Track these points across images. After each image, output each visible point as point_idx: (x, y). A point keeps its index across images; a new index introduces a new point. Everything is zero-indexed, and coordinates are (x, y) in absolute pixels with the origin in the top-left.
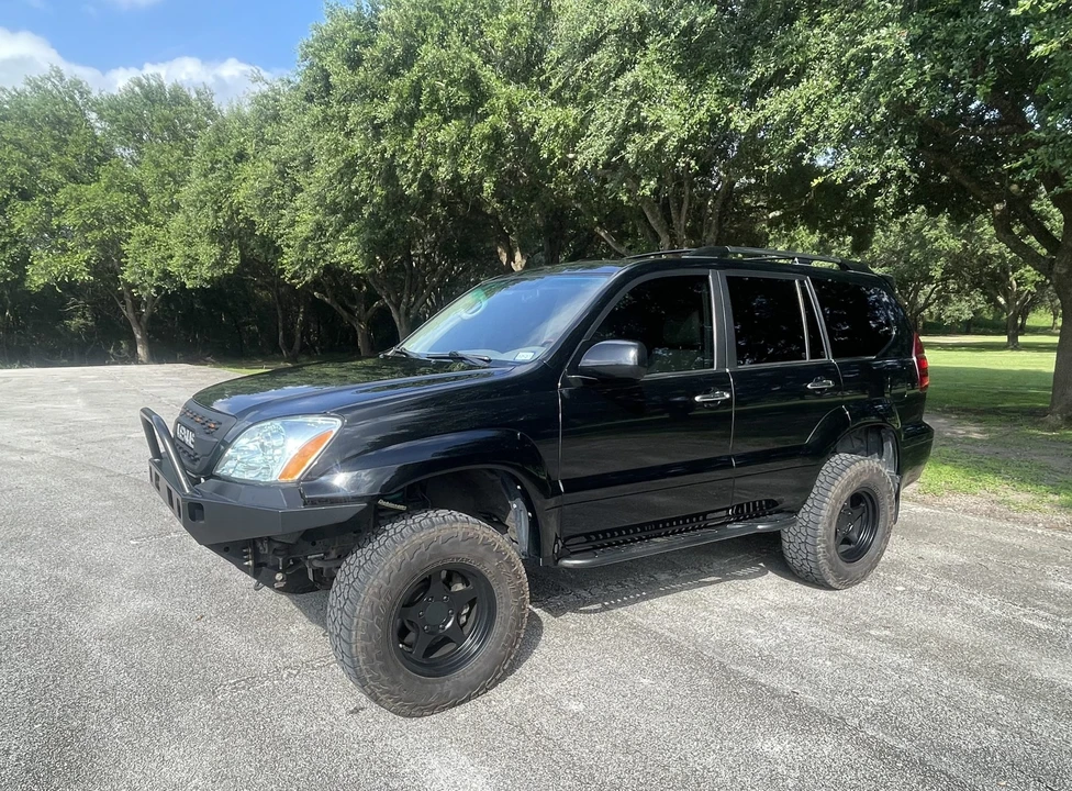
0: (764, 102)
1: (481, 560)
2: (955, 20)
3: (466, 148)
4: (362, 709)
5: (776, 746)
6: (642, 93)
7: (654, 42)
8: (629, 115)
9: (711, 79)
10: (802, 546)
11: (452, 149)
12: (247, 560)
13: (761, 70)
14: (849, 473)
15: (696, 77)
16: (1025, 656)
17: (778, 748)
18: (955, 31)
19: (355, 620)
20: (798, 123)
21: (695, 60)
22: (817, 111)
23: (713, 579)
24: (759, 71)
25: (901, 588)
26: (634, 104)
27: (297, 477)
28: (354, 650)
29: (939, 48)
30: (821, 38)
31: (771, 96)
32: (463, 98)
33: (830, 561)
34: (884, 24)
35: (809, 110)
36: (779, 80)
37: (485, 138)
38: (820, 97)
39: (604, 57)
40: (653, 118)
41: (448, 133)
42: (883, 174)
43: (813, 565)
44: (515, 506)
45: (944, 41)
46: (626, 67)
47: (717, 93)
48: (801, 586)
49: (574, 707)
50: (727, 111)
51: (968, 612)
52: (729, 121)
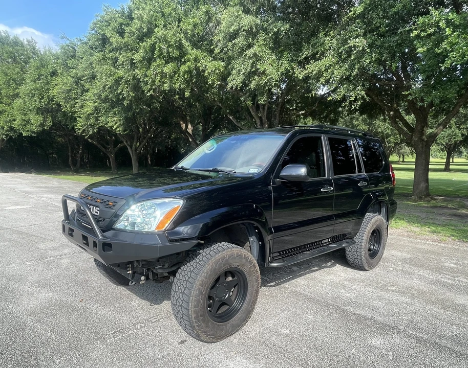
0: (309, 66)
1: (243, 265)
2: (384, 38)
3: (177, 76)
4: (185, 341)
5: (377, 341)
6: (257, 58)
7: (261, 37)
8: (252, 67)
9: (285, 54)
10: (355, 253)
11: (170, 76)
12: (129, 271)
13: (306, 53)
14: (373, 221)
15: (279, 52)
16: (449, 295)
17: (378, 343)
18: (384, 42)
19: (191, 298)
20: (322, 76)
21: (278, 45)
22: (329, 71)
23: (316, 268)
24: (306, 52)
25: (391, 269)
26: (254, 63)
27: (163, 229)
28: (190, 313)
29: (378, 48)
30: (330, 41)
31: (311, 64)
32: (176, 53)
33: (366, 259)
34: (356, 37)
35: (326, 70)
36: (314, 57)
37: (185, 72)
38: (331, 65)
39: (240, 41)
40: (263, 69)
41: (168, 69)
42: (356, 97)
43: (359, 261)
44: (252, 239)
45: (380, 46)
46: (250, 46)
47: (288, 60)
48: (352, 270)
49: (285, 332)
50: (293, 69)
51: (421, 278)
52: (294, 73)
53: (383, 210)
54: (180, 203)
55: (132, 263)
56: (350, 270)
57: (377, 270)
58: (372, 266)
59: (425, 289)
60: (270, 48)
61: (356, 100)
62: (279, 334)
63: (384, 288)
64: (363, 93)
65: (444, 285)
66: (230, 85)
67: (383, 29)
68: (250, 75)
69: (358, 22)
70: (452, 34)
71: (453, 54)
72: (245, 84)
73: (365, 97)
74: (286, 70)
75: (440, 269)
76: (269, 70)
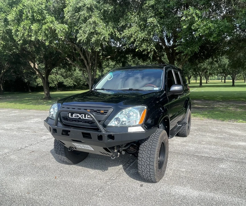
2: (164, 19)
3: (40, 32)
6: (95, 24)
7: (96, 12)
10: (183, 129)
11: (35, 31)
12: (115, 150)
13: (122, 23)
14: (189, 112)
15: (106, 22)
16: (226, 142)
18: (164, 22)
20: (132, 37)
22: (136, 34)
26: (93, 27)
27: (142, 123)
28: (154, 167)
29: (161, 25)
30: (134, 18)
31: (126, 30)
32: (39, 17)
33: (188, 131)
34: (151, 17)
37: (46, 29)
38: (136, 31)
39: (84, 13)
40: (99, 31)
41: (34, 27)
43: (185, 132)
45: (162, 23)
46: (90, 17)
47: (112, 27)
50: (115, 32)
52: (115, 35)
53: (188, 106)
54: (145, 108)
57: (190, 136)
58: (188, 134)
60: (101, 19)
61: (151, 51)
64: (154, 48)
66: (78, 40)
67: (163, 14)
69: (150, 10)
70: (198, 20)
71: (200, 30)
73: (155, 50)
74: (111, 32)
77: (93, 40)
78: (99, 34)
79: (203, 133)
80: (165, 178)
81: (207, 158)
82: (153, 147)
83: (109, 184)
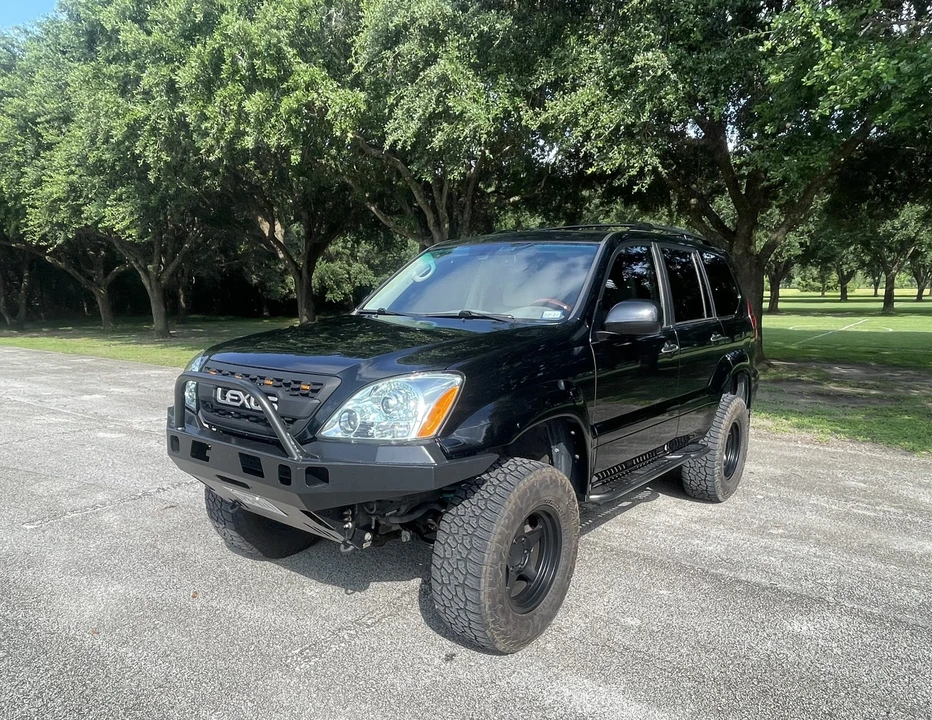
0: (551, 104)
1: (559, 500)
2: (698, 53)
3: (272, 119)
4: (454, 655)
5: (800, 626)
6: (447, 84)
7: (453, 42)
8: (438, 102)
9: (501, 78)
10: (702, 470)
12: (347, 522)
13: (545, 77)
14: (731, 408)
15: (488, 75)
16: (875, 536)
17: (805, 628)
18: (698, 62)
19: (484, 568)
20: (576, 124)
21: (487, 59)
22: (591, 114)
23: (625, 504)
24: (544, 76)
25: (760, 497)
26: (440, 95)
28: (482, 597)
29: (688, 74)
30: (590, 54)
31: (556, 99)
32: (271, 71)
33: (722, 480)
34: (647, 49)
35: (585, 114)
36: (557, 85)
37: (292, 112)
38: (593, 104)
39: (410, 48)
40: (460, 108)
42: (642, 169)
43: (709, 484)
44: (557, 450)
45: (691, 69)
46: (431, 60)
47: (508, 92)
48: (691, 503)
49: (632, 622)
50: (517, 109)
51: (818, 510)
52: (520, 118)
53: (741, 387)
54: (455, 381)
55: (352, 507)
56: (688, 503)
57: (735, 500)
58: (728, 492)
59: (834, 530)
60: (472, 66)
62: (626, 629)
63: (762, 531)
64: (656, 161)
65: (862, 520)
66: (390, 140)
67: (697, 36)
68: (431, 121)
69: (649, 20)
70: (833, 49)
71: (836, 89)
72: (421, 138)
73: (660, 169)
74: (505, 111)
75: (841, 493)
76: (473, 110)
77: (438, 141)
78: (460, 117)
79: (797, 496)
80: (547, 642)
81: (753, 590)
82: (482, 522)
83: (346, 637)
